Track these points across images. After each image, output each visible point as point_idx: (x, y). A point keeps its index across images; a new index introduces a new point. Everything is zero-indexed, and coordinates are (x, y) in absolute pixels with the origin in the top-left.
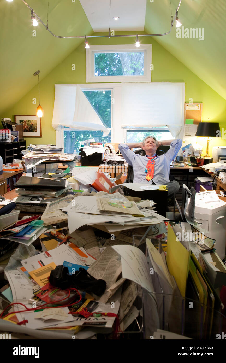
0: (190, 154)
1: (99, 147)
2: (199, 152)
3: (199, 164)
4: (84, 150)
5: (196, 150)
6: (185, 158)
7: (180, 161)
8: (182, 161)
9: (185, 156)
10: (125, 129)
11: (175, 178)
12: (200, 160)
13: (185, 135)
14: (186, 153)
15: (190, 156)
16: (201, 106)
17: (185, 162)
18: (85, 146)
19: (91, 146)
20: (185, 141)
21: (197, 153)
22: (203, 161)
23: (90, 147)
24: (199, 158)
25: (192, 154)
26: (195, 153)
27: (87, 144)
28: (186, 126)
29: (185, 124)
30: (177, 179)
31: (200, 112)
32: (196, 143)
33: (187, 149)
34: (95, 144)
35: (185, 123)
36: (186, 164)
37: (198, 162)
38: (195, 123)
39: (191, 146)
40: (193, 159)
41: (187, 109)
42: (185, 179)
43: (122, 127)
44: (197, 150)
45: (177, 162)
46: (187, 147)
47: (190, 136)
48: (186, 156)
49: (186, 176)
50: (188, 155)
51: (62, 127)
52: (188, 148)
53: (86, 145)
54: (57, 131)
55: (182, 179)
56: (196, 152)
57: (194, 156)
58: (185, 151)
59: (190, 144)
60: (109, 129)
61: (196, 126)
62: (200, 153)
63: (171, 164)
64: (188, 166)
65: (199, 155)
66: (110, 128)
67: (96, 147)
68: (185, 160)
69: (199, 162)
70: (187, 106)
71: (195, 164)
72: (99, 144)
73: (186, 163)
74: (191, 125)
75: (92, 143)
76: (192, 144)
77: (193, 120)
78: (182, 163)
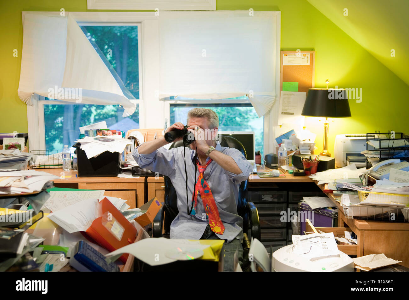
0: (291, 150)
1: (113, 140)
2: (309, 146)
3: (308, 172)
4: (82, 147)
5: (302, 142)
6: (282, 158)
7: (273, 165)
8: (277, 165)
9: (281, 154)
10: (165, 102)
11: (263, 197)
12: (309, 162)
13: (282, 113)
14: (285, 148)
15: (292, 154)
16: (312, 56)
17: (281, 166)
18: (86, 137)
19: (98, 136)
20: (283, 124)
21: (304, 148)
22: (316, 165)
23: (97, 139)
24: (308, 158)
25: (296, 150)
26: (301, 148)
27: (91, 133)
28: (284, 94)
29: (281, 91)
30: (267, 200)
31: (310, 68)
32: (304, 128)
33: (285, 140)
34: (106, 132)
35: (281, 89)
36: (283, 171)
37: (307, 166)
38: (301, 88)
39: (293, 134)
40: (296, 160)
41: (286, 63)
42: (282, 200)
43: (160, 98)
44: (305, 142)
45: (268, 166)
46: (286, 136)
47: (293, 114)
48: (284, 155)
49: (285, 193)
50: (288, 153)
51: (40, 98)
52: (288, 139)
53: (88, 136)
54: (30, 105)
55: (276, 200)
56: (303, 146)
57: (300, 154)
58: (281, 144)
59: (292, 131)
60: (135, 102)
61: (303, 96)
62: (310, 148)
63: (255, 170)
64: (287, 174)
65: (310, 151)
66: (138, 98)
67: (108, 140)
68: (282, 163)
69: (308, 168)
70: (285, 57)
71: (301, 171)
72: (114, 133)
73: (284, 167)
74: (293, 93)
75: (101, 130)
76: (294, 130)
77: (298, 83)
78: (276, 168)
